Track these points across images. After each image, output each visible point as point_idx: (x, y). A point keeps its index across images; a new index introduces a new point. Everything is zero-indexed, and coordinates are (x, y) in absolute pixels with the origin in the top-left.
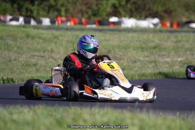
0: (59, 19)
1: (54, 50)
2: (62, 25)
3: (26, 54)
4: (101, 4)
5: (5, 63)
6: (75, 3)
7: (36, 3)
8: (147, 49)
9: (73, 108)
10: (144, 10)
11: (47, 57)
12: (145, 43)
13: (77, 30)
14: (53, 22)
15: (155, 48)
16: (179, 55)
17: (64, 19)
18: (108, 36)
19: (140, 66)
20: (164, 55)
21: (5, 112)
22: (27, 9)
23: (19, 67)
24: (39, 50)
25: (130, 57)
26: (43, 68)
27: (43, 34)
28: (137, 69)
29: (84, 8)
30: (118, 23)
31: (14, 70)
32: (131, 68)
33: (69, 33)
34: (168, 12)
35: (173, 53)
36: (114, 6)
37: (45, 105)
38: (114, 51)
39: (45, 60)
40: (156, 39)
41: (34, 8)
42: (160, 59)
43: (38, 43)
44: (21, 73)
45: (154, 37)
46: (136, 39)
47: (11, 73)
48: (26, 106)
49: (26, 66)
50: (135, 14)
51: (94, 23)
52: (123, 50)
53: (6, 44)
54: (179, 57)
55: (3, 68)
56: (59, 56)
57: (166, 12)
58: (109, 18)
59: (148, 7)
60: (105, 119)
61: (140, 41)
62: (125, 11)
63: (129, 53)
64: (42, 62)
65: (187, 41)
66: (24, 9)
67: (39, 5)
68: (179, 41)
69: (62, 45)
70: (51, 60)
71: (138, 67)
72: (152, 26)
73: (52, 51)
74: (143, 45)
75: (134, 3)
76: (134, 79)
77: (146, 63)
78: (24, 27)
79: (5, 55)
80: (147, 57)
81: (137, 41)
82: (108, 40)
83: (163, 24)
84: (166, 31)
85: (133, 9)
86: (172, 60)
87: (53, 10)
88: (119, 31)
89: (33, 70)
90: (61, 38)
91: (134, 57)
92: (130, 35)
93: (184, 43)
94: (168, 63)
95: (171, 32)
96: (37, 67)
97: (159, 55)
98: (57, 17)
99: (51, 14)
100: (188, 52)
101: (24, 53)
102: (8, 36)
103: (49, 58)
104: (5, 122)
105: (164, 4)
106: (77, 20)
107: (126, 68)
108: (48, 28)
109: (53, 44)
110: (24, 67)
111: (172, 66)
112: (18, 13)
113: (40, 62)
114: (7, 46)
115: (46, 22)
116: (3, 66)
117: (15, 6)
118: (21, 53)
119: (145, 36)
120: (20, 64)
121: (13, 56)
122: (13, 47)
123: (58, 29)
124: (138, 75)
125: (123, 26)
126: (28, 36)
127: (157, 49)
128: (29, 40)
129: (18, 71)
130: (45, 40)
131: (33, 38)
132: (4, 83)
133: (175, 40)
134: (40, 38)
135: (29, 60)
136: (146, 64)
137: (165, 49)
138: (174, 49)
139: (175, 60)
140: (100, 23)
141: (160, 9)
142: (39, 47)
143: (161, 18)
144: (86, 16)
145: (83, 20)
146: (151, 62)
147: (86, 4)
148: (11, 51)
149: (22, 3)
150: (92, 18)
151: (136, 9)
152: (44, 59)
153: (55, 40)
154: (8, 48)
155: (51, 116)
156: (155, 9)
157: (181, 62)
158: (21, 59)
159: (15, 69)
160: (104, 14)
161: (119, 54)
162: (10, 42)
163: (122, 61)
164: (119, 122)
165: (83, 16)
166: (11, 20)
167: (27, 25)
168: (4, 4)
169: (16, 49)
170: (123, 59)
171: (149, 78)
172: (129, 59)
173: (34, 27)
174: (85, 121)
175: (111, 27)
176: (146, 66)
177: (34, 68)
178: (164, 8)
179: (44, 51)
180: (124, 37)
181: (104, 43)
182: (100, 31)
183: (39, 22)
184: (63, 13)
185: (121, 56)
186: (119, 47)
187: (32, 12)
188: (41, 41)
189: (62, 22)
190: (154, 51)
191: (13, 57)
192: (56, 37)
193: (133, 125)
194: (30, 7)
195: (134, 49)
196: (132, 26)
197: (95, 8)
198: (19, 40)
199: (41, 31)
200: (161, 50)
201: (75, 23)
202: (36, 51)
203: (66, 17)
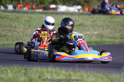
0: (19, 6)
1: (17, 26)
2: (21, 10)
9: (36, 68)
11: (13, 30)
13: (30, 13)
14: (15, 7)
15: (80, 25)
16: (95, 30)
17: (21, 5)
20: (86, 30)
24: (7, 26)
26: (10, 38)
27: (9, 16)
30: (56, 9)
33: (26, 15)
34: (87, 2)
35: (91, 29)
40: (80, 20)
42: (84, 32)
43: (7, 21)
45: (79, 18)
50: (66, 3)
51: (40, 8)
54: (95, 31)
56: (20, 30)
57: (85, 2)
58: (50, 6)
62: (60, 1)
64: (9, 34)
65: (100, 21)
68: (95, 21)
69: (22, 23)
70: (15, 32)
72: (77, 11)
73: (16, 27)
83: (84, 10)
84: (86, 14)
86: (91, 33)
89: (4, 40)
90: (21, 18)
93: (98, 22)
94: (88, 35)
96: (7, 37)
97: (83, 30)
98: (17, 4)
99: (13, 3)
100: (101, 28)
103: (14, 31)
106: (30, 6)
109: (16, 22)
111: (91, 37)
115: (10, 7)
123: (18, 12)
125: (59, 10)
127: (82, 26)
128: (1, 20)
130: (10, 19)
131: (3, 18)
133: (92, 20)
134: (8, 18)
135: (1, 32)
137: (86, 26)
138: (92, 26)
139: (93, 33)
140: (44, 8)
142: (7, 24)
143: (83, 6)
144: (35, 4)
145: (34, 7)
150: (39, 5)
152: (11, 32)
153: (17, 20)
157: (97, 34)
160: (47, 3)
165: (33, 4)
173: (3, 11)
175: (51, 11)
177: (5, 38)
179: (11, 27)
182: (45, 13)
183: (6, 8)
184: (21, 2)
186: (57, 24)
187: (1, 1)
188: (8, 20)
189: (21, 7)
190: (80, 27)
192: (18, 18)
196: (64, 11)
199: (8, 14)
200: (84, 26)
201: (29, 9)
202: (6, 26)
203: (23, 4)
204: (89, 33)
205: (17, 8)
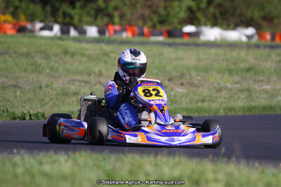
0: (111, 28)
1: (103, 73)
2: (116, 37)
3: (63, 78)
4: (171, 7)
5: (34, 91)
6: (133, 5)
7: (78, 5)
8: (237, 72)
9: (130, 156)
10: (233, 15)
11: (93, 82)
12: (234, 63)
13: (136, 43)
14: (101, 32)
15: (248, 70)
17: (117, 27)
18: (180, 52)
19: (227, 96)
20: (262, 81)
21: (32, 160)
22: (64, 14)
23: (52, 97)
25: (213, 84)
27: (87, 49)
28: (223, 100)
29: (147, 13)
30: (196, 35)
31: (46, 101)
32: (214, 99)
34: (268, 19)
35: (274, 78)
36: (190, 10)
37: (89, 152)
38: (190, 75)
39: (91, 87)
40: (250, 58)
41: (76, 13)
42: (256, 86)
43: (81, 62)
44: (56, 105)
45: (247, 55)
46: (221, 57)
47: (41, 105)
48: (62, 153)
49: (63, 95)
50: (220, 21)
51: (161, 34)
52: (202, 74)
53: (34, 64)
55: (30, 99)
57: (266, 18)
58: (182, 27)
59: (238, 11)
60: (176, 173)
61: (227, 61)
62: (206, 17)
63: (211, 77)
64: (86, 90)
66: (60, 14)
67: (82, 7)
69: (114, 65)
70: (98, 86)
71: (225, 98)
72: (244, 39)
73: (100, 74)
74: (232, 67)
75: (220, 6)
76: (219, 114)
77: (236, 92)
78: (60, 39)
79: (33, 80)
80: (236, 83)
81: (223, 60)
82: (181, 59)
84: (265, 46)
85: (218, 15)
86: (273, 87)
87: (103, 15)
88: (198, 45)
89: (73, 102)
90: (112, 55)
91: (219, 84)
92: (213, 51)
94: (267, 92)
95: (272, 47)
96: (79, 97)
97: (255, 81)
98: (107, 25)
99: (99, 21)
101: (59, 76)
102: (37, 52)
103: (95, 85)
104: (32, 176)
105: (262, 8)
106: (136, 29)
107: (207, 99)
108: (95, 41)
109: (102, 64)
110: (59, 97)
111: (273, 96)
112: (51, 19)
113: (83, 90)
114: (36, 67)
115: (92, 31)
116: (29, 96)
117: (48, 8)
118: (55, 77)
119: (235, 53)
120: (54, 92)
121: (44, 80)
122: (44, 68)
123: (109, 42)
124: (224, 109)
125: (203, 38)
126: (66, 52)
127: (252, 72)
128: (68, 58)
129: (52, 102)
130: (90, 58)
131: (73, 55)
132: (31, 119)
133: (278, 59)
134: (83, 55)
135: (67, 86)
136: (236, 94)
137: (263, 72)
138: (276, 72)
139: (278, 87)
140: (170, 34)
141: (257, 14)
142: (81, 68)
143: (258, 28)
144: (150, 24)
145: (146, 30)
146: (242, 91)
147: (150, 6)
148: (41, 73)
149: (57, 4)
150: (158, 27)
151: (222, 14)
152: (88, 85)
153: (104, 58)
154: (37, 69)
155: (98, 167)
156: (249, 14)
158: (55, 86)
159: (47, 99)
160: (176, 21)
161: (196, 79)
162: (40, 61)
163: (201, 88)
164: (196, 176)
165: (145, 24)
166: (42, 29)
167: (65, 36)
168: (31, 6)
169: (48, 71)
170: (203, 86)
171: (240, 114)
172: (211, 87)
173: (75, 39)
174: (147, 174)
175: (186, 40)
176: (236, 96)
177: (74, 99)
178: (262, 14)
179: (89, 74)
180: (204, 54)
181: (175, 63)
182: (170, 45)
183: (82, 32)
184: (117, 20)
185: (200, 81)
186: (197, 68)
187: (71, 17)
188: (84, 59)
189: (115, 32)
190: (248, 75)
191: (44, 83)
192: (106, 54)
193: (216, 181)
194: (69, 10)
195: (219, 72)
196: (216, 39)
197: (162, 12)
198: (53, 58)
199: (84, 45)
200: (257, 72)
201: (133, 35)
202: (78, 73)
203: (121, 25)
204: (268, 87)
205: (107, 34)
